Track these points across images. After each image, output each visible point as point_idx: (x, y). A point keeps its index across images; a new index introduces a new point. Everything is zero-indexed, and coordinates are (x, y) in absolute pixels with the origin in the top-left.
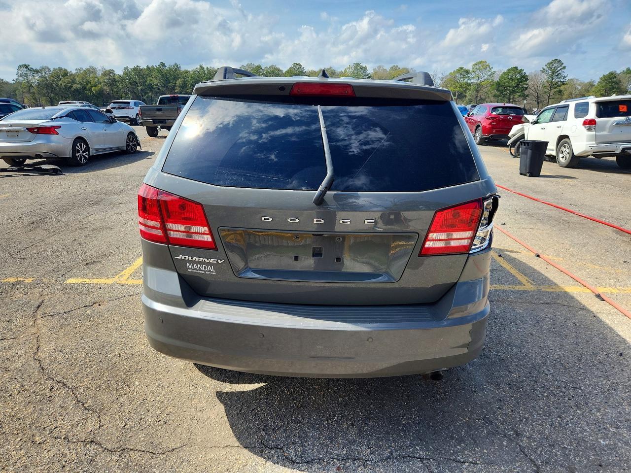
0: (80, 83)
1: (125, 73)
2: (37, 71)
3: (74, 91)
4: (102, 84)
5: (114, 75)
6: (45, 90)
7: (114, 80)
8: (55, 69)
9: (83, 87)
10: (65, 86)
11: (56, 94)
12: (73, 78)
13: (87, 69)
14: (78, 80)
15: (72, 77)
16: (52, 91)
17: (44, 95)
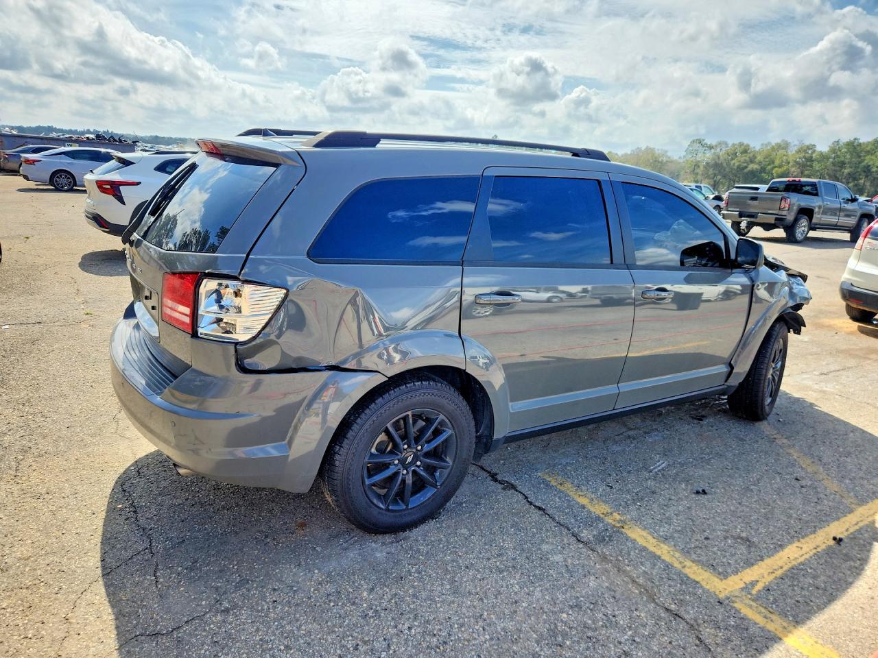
0: (760, 163)
1: (833, 151)
2: (711, 148)
3: (747, 174)
4: (791, 164)
5: (814, 151)
6: (711, 170)
7: (811, 160)
8: (734, 145)
9: (761, 168)
10: (738, 167)
11: (724, 177)
12: (754, 156)
13: (776, 144)
14: (759, 158)
15: (751, 155)
16: (720, 172)
17: (708, 177)
